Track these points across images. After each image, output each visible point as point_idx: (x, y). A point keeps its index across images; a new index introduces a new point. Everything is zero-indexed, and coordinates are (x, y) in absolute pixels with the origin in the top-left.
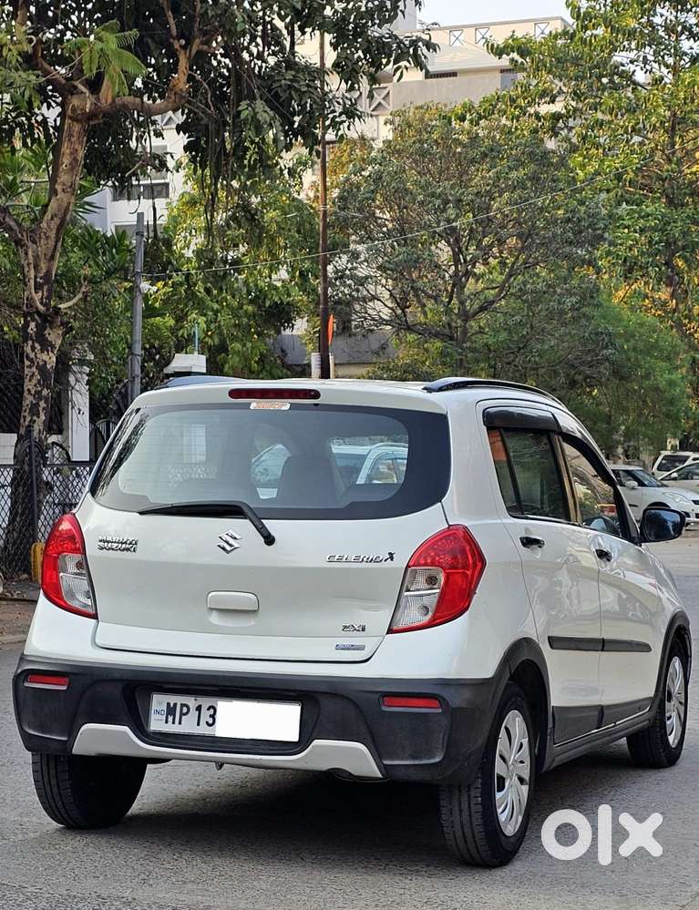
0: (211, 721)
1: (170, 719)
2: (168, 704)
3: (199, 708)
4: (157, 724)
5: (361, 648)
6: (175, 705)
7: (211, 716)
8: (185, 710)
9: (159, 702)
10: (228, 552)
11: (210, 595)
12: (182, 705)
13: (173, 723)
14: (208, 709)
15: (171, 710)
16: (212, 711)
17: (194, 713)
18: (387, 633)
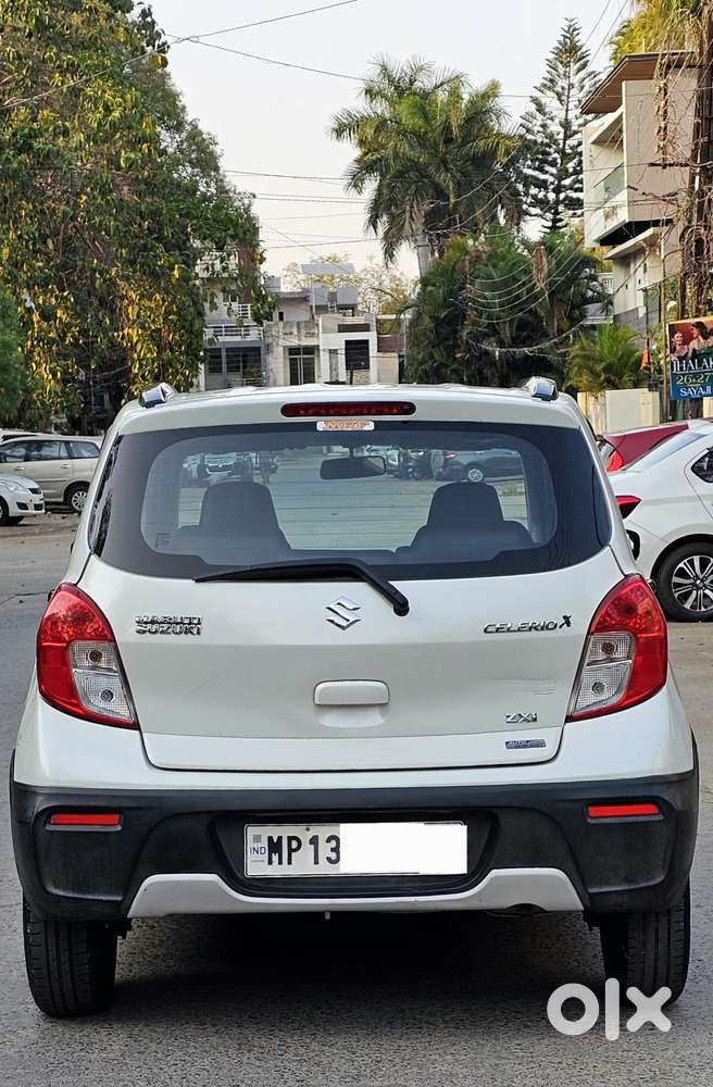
0: (333, 856)
1: (275, 858)
2: (270, 839)
3: (314, 841)
4: (257, 865)
5: (540, 744)
6: (280, 838)
7: (332, 850)
8: (294, 844)
9: (256, 837)
10: (343, 628)
11: (319, 687)
12: (290, 839)
13: (280, 863)
14: (328, 840)
15: (274, 847)
16: (333, 844)
17: (308, 849)
18: (566, 721)
